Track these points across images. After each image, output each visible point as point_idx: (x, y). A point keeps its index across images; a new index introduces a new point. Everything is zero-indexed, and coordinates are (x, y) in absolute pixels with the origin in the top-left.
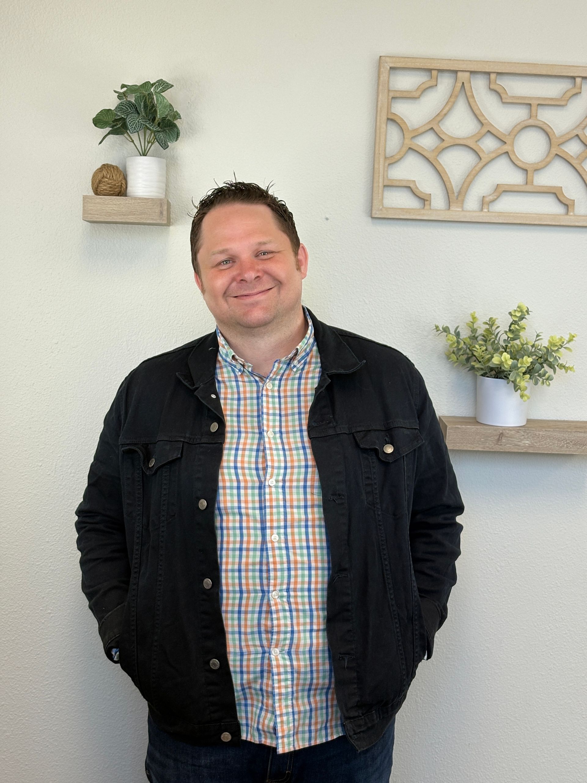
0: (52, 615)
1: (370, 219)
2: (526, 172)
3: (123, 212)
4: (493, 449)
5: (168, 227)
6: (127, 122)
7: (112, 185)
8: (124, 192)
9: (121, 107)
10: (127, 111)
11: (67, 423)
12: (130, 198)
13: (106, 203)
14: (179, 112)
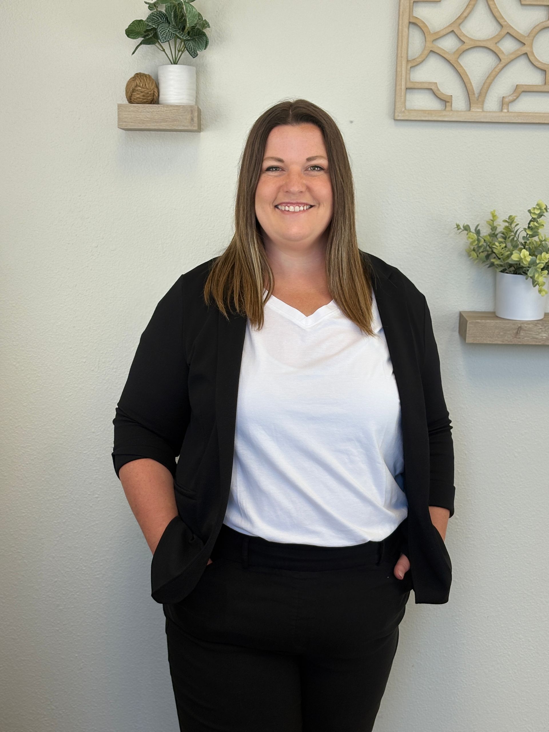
0: (99, 499)
1: (393, 120)
2: (545, 73)
3: (156, 120)
4: (512, 342)
5: (199, 133)
6: (158, 32)
7: (145, 93)
8: (157, 99)
9: (152, 18)
10: (158, 21)
11: (108, 322)
12: (162, 106)
13: (140, 111)
14: (208, 21)
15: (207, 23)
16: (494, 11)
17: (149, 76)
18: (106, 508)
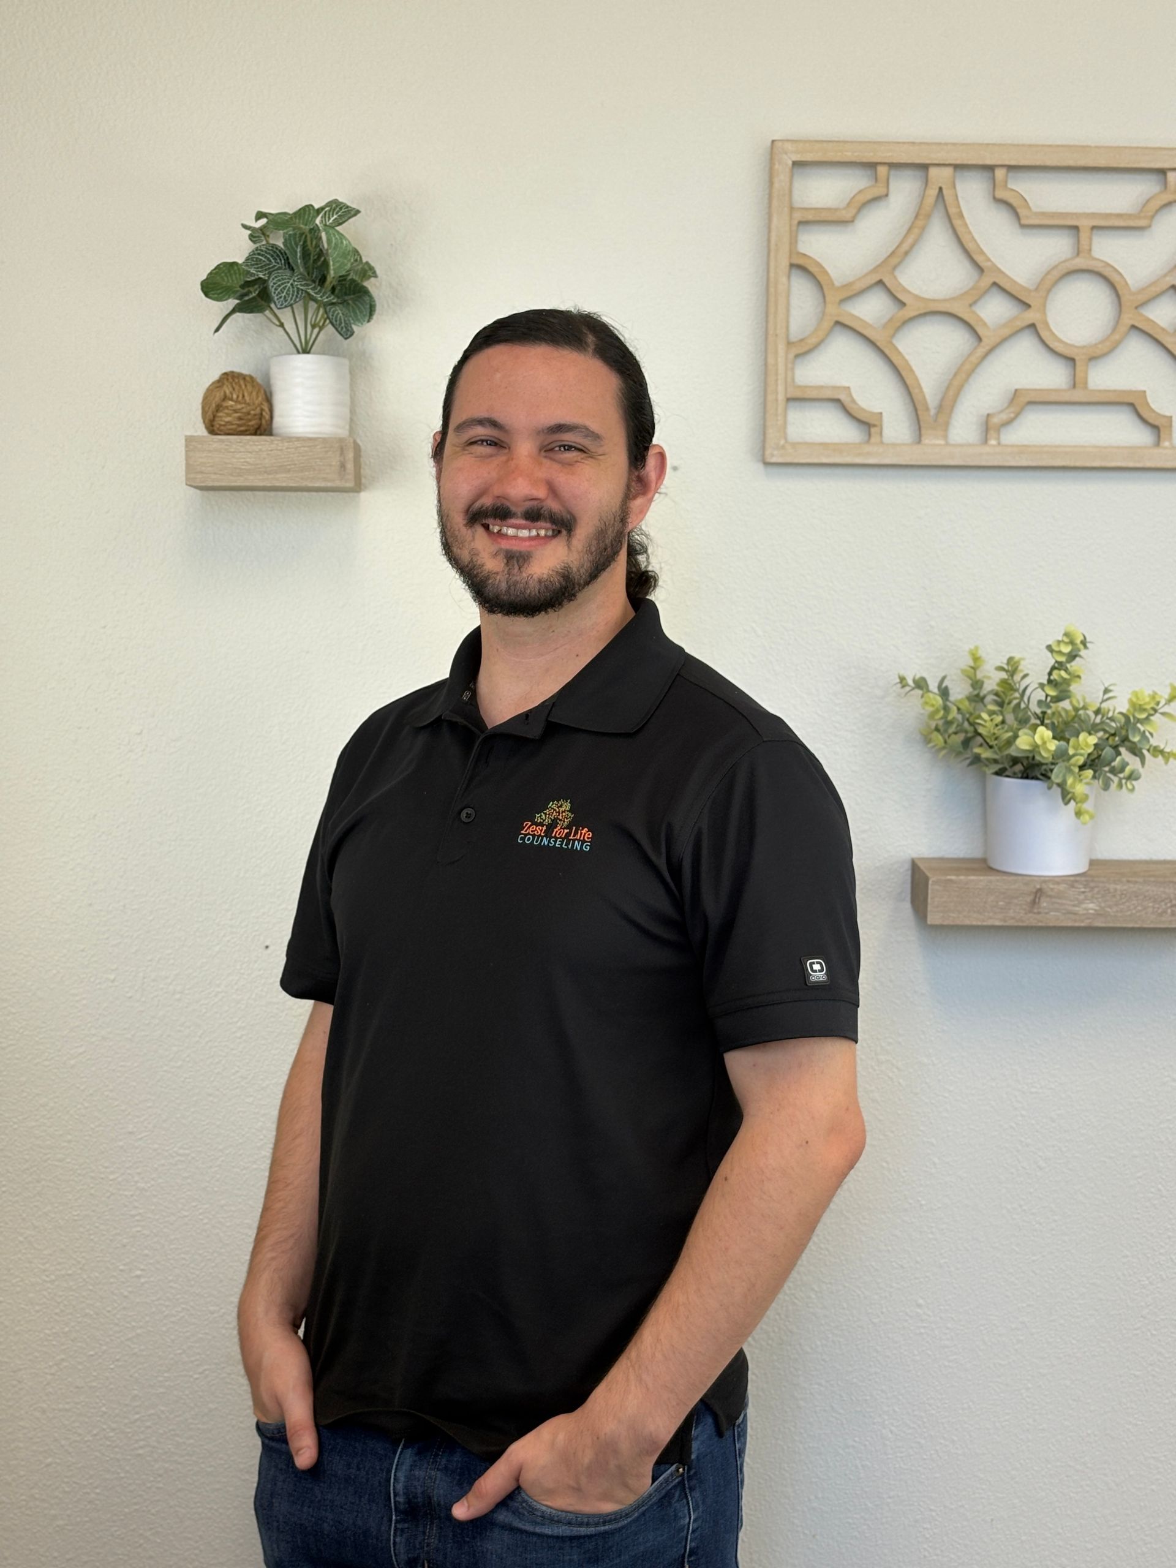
1: (761, 466)
2: (1071, 364)
3: (266, 468)
4: (1022, 921)
5: (356, 494)
6: (270, 287)
7: (243, 413)
8: (267, 425)
9: (257, 258)
10: (269, 265)
11: (163, 892)
12: (279, 438)
13: (232, 450)
14: (372, 264)
15: (371, 268)
16: (965, 239)
17: (251, 377)
18: (158, 1299)
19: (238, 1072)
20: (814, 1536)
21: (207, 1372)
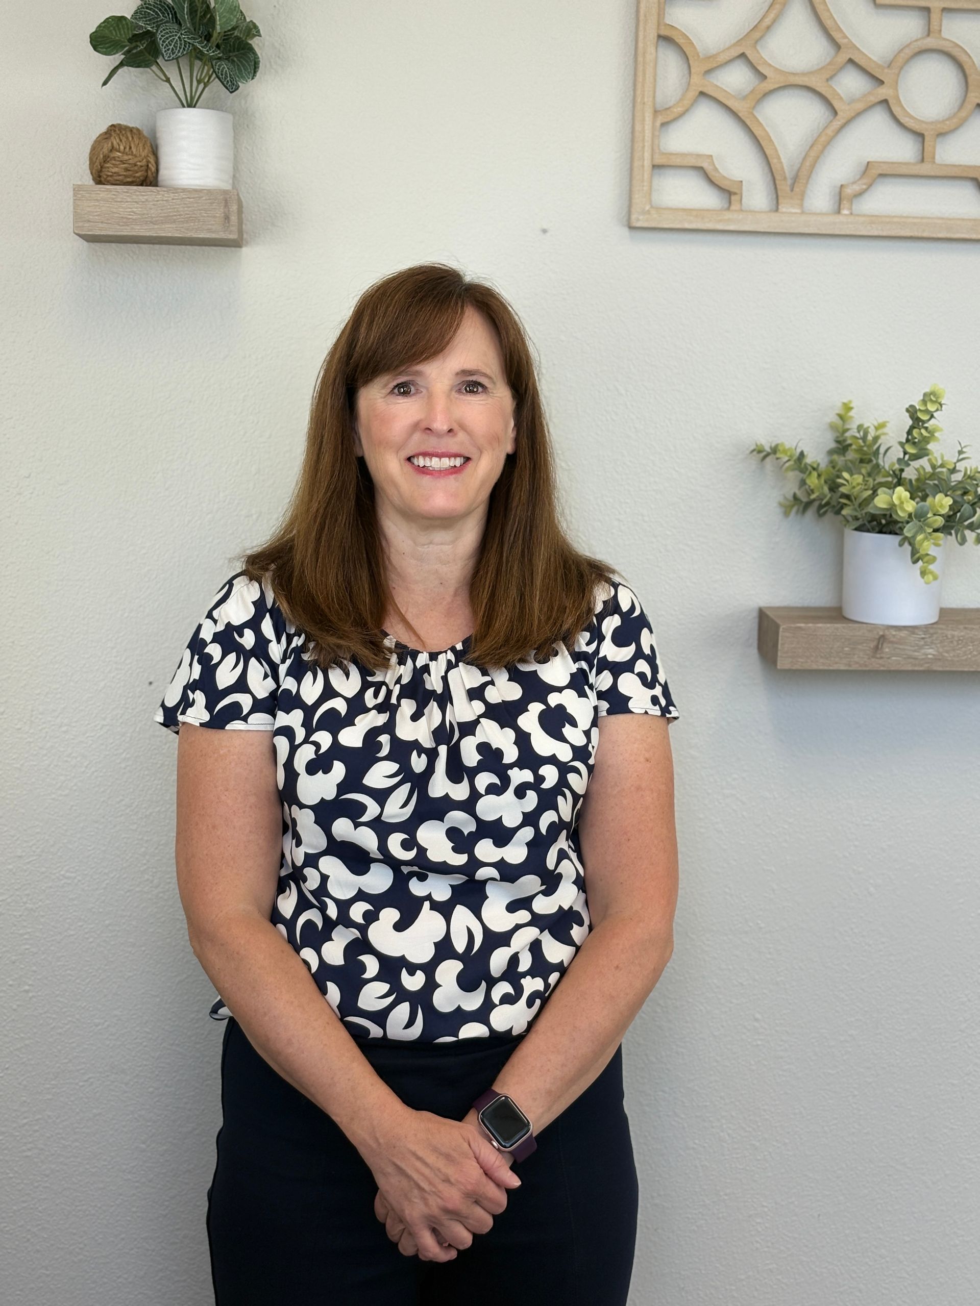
0: (30, 995)
1: (626, 231)
2: (920, 139)
3: (152, 218)
4: (866, 666)
5: (238, 249)
6: (158, 39)
7: (129, 164)
8: (154, 177)
9: (145, 12)
10: (157, 18)
11: (51, 630)
12: (165, 189)
13: (119, 200)
14: (258, 24)
15: (255, 27)
16: (824, 16)
17: (138, 130)
18: (45, 1012)
19: (122, 800)
20: (656, 1230)
21: (91, 1080)
